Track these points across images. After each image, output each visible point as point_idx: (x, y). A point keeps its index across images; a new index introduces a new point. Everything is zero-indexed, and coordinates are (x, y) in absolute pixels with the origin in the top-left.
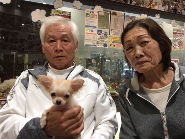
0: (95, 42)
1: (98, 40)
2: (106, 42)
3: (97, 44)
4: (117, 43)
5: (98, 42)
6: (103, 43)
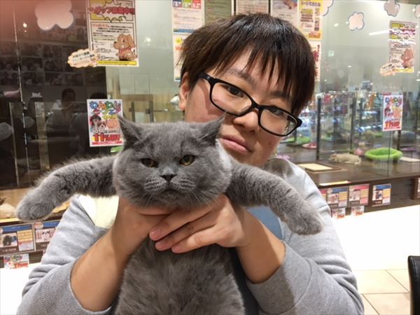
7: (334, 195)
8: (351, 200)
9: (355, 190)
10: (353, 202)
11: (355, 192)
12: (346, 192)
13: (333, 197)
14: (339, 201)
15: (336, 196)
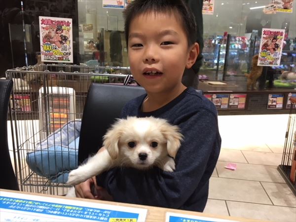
8: (230, 104)
10: (232, 105)
11: (234, 99)
12: (227, 98)
13: (217, 101)
14: (221, 104)
15: (219, 100)
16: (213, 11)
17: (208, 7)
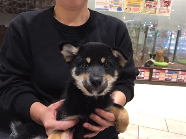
0: (108, 5)
1: (110, 3)
2: (120, 6)
3: (110, 8)
4: (134, 6)
5: (110, 5)
6: (117, 7)
7: (170, 74)
8: (179, 79)
9: (182, 74)
11: (182, 75)
12: (177, 74)
13: (169, 76)
14: (172, 78)
15: (171, 75)
16: (170, 14)
17: (167, 11)
